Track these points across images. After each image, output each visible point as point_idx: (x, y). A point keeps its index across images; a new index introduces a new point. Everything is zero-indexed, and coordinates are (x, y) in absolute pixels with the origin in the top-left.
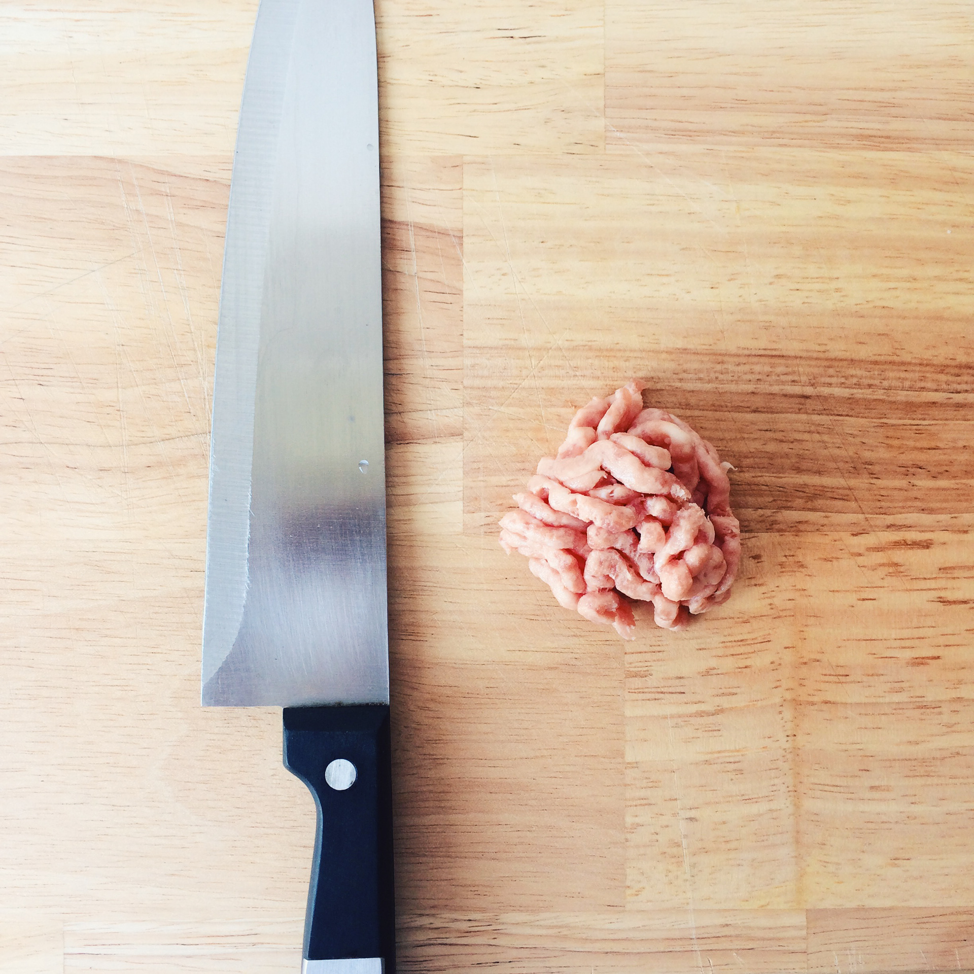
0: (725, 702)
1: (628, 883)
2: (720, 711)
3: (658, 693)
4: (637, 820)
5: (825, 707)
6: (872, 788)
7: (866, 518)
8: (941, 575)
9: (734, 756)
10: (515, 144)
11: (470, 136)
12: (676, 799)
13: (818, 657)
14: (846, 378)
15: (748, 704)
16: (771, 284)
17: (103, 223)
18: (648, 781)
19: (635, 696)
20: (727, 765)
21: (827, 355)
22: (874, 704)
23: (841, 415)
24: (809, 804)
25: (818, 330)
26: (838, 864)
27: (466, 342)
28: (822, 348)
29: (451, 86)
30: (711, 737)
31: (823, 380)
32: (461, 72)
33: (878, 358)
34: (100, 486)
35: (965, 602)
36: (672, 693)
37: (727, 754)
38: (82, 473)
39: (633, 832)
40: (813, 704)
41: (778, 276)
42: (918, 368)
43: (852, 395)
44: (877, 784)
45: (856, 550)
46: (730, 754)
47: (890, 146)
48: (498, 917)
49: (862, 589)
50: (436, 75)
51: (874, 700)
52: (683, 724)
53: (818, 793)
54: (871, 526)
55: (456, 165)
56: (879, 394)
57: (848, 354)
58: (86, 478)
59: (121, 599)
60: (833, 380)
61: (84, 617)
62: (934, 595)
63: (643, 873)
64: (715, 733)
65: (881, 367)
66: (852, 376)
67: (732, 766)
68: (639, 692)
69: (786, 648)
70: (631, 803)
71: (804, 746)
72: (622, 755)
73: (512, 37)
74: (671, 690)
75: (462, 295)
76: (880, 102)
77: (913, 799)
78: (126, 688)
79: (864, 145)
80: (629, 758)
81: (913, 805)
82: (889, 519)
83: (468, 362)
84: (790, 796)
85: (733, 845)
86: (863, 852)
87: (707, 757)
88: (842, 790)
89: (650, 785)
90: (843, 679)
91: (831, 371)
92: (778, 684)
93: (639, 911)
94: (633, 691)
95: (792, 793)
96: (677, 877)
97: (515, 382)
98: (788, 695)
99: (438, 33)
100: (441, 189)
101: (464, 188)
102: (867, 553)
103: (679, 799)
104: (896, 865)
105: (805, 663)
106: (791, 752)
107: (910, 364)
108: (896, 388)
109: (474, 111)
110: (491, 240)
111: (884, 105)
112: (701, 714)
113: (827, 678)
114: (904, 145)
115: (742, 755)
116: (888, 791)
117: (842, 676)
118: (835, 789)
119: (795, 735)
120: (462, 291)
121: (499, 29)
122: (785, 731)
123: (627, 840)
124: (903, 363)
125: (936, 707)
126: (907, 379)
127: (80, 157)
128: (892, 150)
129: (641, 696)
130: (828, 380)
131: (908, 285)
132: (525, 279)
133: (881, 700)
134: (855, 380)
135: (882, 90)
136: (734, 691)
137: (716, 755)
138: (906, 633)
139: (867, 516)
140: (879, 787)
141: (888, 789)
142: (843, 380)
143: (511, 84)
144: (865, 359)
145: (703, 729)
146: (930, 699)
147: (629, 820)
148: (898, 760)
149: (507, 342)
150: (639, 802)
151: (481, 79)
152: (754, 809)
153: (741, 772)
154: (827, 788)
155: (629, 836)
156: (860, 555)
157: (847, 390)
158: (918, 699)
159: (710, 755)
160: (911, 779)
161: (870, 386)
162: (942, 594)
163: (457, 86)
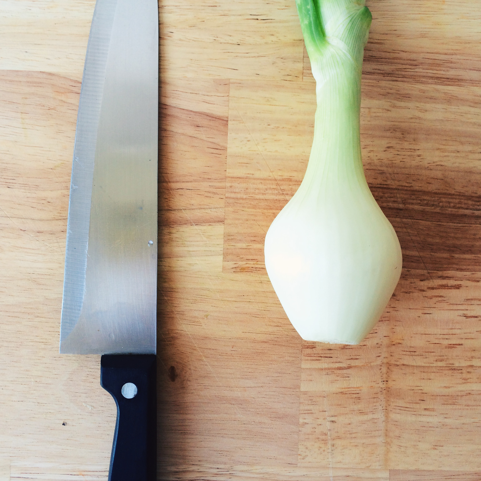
0: (353, 363)
1: (299, 453)
2: (349, 367)
3: (319, 357)
4: (305, 421)
5: (403, 367)
6: (425, 409)
7: (428, 272)
8: (465, 303)
9: (356, 390)
10: (256, 74)
11: (234, 69)
12: (326, 411)
13: (400, 342)
14: (421, 200)
15: (364, 364)
16: (385, 151)
17: (44, 106)
18: (311, 401)
19: (307, 358)
20: (352, 395)
21: (412, 188)
22: (428, 367)
23: (418, 220)
24: (393, 416)
25: (407, 176)
26: (406, 447)
27: (228, 175)
28: (410, 185)
29: (225, 43)
30: (345, 380)
31: (409, 201)
32: (230, 36)
33: (438, 191)
34: (38, 240)
35: (476, 317)
36: (326, 357)
37: (353, 389)
38: (28, 233)
39: (303, 427)
40: (397, 366)
41: (388, 147)
42: (458, 197)
43: (424, 209)
44: (428, 407)
45: (422, 288)
46: (354, 389)
47: (449, 83)
48: (233, 467)
49: (425, 308)
50: (217, 37)
51: (428, 365)
52: (330, 373)
53: (398, 411)
54: (431, 277)
55: (226, 84)
56: (438, 210)
57: (423, 188)
58: (30, 236)
59: (46, 298)
60: (415, 201)
61: (27, 307)
62: (461, 312)
63: (307, 448)
64: (347, 378)
65: (439, 196)
66: (424, 200)
67: (355, 396)
68: (309, 356)
69: (385, 336)
70: (302, 412)
71: (391, 387)
72: (299, 387)
73: (257, 19)
74: (325, 355)
75: (227, 150)
76: (444, 60)
77: (446, 416)
78: (47, 344)
79: (435, 82)
80: (303, 389)
81: (445, 419)
82: (440, 273)
83: (228, 185)
84: (384, 412)
85: (353, 435)
86: (419, 441)
87: (342, 390)
88: (410, 409)
89: (313, 403)
90: (413, 353)
91: (413, 197)
92: (380, 354)
93: (304, 467)
94: (306, 355)
95: (384, 410)
96: (324, 451)
97: (252, 196)
98: (385, 361)
99: (219, 15)
100: (218, 95)
101: (230, 95)
102: (428, 290)
103: (327, 411)
104: (435, 449)
105: (394, 345)
106: (385, 390)
107: (454, 195)
108: (446, 207)
109: (237, 56)
110: (243, 123)
111: (446, 62)
112: (340, 368)
113: (404, 353)
114: (457, 83)
115: (360, 390)
116: (433, 411)
117: (412, 352)
118: (407, 409)
119: (387, 381)
120: (227, 148)
121: (251, 15)
122: (382, 379)
123: (300, 431)
124: (450, 194)
125: (459, 369)
126: (452, 202)
127: (33, 71)
128: (449, 85)
129: (309, 358)
130: (411, 201)
131: (454, 154)
132: (259, 143)
133: (432, 365)
134: (425, 202)
135: (446, 54)
136: (358, 357)
137: (347, 390)
138: (446, 332)
139: (429, 271)
140: (429, 409)
141: (433, 410)
142: (419, 202)
143: (256, 43)
144: (431, 191)
145: (341, 376)
146: (457, 365)
147: (301, 421)
148: (439, 396)
149: (248, 175)
150: (306, 412)
151: (241, 40)
152: (365, 418)
153: (359, 398)
154: (402, 408)
155: (300, 429)
156: (423, 291)
157: (422, 207)
158: (450, 365)
159: (344, 389)
160: (445, 405)
161: (433, 205)
162: (465, 312)
163: (228, 43)
